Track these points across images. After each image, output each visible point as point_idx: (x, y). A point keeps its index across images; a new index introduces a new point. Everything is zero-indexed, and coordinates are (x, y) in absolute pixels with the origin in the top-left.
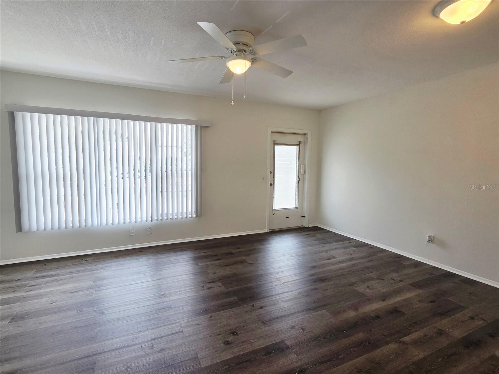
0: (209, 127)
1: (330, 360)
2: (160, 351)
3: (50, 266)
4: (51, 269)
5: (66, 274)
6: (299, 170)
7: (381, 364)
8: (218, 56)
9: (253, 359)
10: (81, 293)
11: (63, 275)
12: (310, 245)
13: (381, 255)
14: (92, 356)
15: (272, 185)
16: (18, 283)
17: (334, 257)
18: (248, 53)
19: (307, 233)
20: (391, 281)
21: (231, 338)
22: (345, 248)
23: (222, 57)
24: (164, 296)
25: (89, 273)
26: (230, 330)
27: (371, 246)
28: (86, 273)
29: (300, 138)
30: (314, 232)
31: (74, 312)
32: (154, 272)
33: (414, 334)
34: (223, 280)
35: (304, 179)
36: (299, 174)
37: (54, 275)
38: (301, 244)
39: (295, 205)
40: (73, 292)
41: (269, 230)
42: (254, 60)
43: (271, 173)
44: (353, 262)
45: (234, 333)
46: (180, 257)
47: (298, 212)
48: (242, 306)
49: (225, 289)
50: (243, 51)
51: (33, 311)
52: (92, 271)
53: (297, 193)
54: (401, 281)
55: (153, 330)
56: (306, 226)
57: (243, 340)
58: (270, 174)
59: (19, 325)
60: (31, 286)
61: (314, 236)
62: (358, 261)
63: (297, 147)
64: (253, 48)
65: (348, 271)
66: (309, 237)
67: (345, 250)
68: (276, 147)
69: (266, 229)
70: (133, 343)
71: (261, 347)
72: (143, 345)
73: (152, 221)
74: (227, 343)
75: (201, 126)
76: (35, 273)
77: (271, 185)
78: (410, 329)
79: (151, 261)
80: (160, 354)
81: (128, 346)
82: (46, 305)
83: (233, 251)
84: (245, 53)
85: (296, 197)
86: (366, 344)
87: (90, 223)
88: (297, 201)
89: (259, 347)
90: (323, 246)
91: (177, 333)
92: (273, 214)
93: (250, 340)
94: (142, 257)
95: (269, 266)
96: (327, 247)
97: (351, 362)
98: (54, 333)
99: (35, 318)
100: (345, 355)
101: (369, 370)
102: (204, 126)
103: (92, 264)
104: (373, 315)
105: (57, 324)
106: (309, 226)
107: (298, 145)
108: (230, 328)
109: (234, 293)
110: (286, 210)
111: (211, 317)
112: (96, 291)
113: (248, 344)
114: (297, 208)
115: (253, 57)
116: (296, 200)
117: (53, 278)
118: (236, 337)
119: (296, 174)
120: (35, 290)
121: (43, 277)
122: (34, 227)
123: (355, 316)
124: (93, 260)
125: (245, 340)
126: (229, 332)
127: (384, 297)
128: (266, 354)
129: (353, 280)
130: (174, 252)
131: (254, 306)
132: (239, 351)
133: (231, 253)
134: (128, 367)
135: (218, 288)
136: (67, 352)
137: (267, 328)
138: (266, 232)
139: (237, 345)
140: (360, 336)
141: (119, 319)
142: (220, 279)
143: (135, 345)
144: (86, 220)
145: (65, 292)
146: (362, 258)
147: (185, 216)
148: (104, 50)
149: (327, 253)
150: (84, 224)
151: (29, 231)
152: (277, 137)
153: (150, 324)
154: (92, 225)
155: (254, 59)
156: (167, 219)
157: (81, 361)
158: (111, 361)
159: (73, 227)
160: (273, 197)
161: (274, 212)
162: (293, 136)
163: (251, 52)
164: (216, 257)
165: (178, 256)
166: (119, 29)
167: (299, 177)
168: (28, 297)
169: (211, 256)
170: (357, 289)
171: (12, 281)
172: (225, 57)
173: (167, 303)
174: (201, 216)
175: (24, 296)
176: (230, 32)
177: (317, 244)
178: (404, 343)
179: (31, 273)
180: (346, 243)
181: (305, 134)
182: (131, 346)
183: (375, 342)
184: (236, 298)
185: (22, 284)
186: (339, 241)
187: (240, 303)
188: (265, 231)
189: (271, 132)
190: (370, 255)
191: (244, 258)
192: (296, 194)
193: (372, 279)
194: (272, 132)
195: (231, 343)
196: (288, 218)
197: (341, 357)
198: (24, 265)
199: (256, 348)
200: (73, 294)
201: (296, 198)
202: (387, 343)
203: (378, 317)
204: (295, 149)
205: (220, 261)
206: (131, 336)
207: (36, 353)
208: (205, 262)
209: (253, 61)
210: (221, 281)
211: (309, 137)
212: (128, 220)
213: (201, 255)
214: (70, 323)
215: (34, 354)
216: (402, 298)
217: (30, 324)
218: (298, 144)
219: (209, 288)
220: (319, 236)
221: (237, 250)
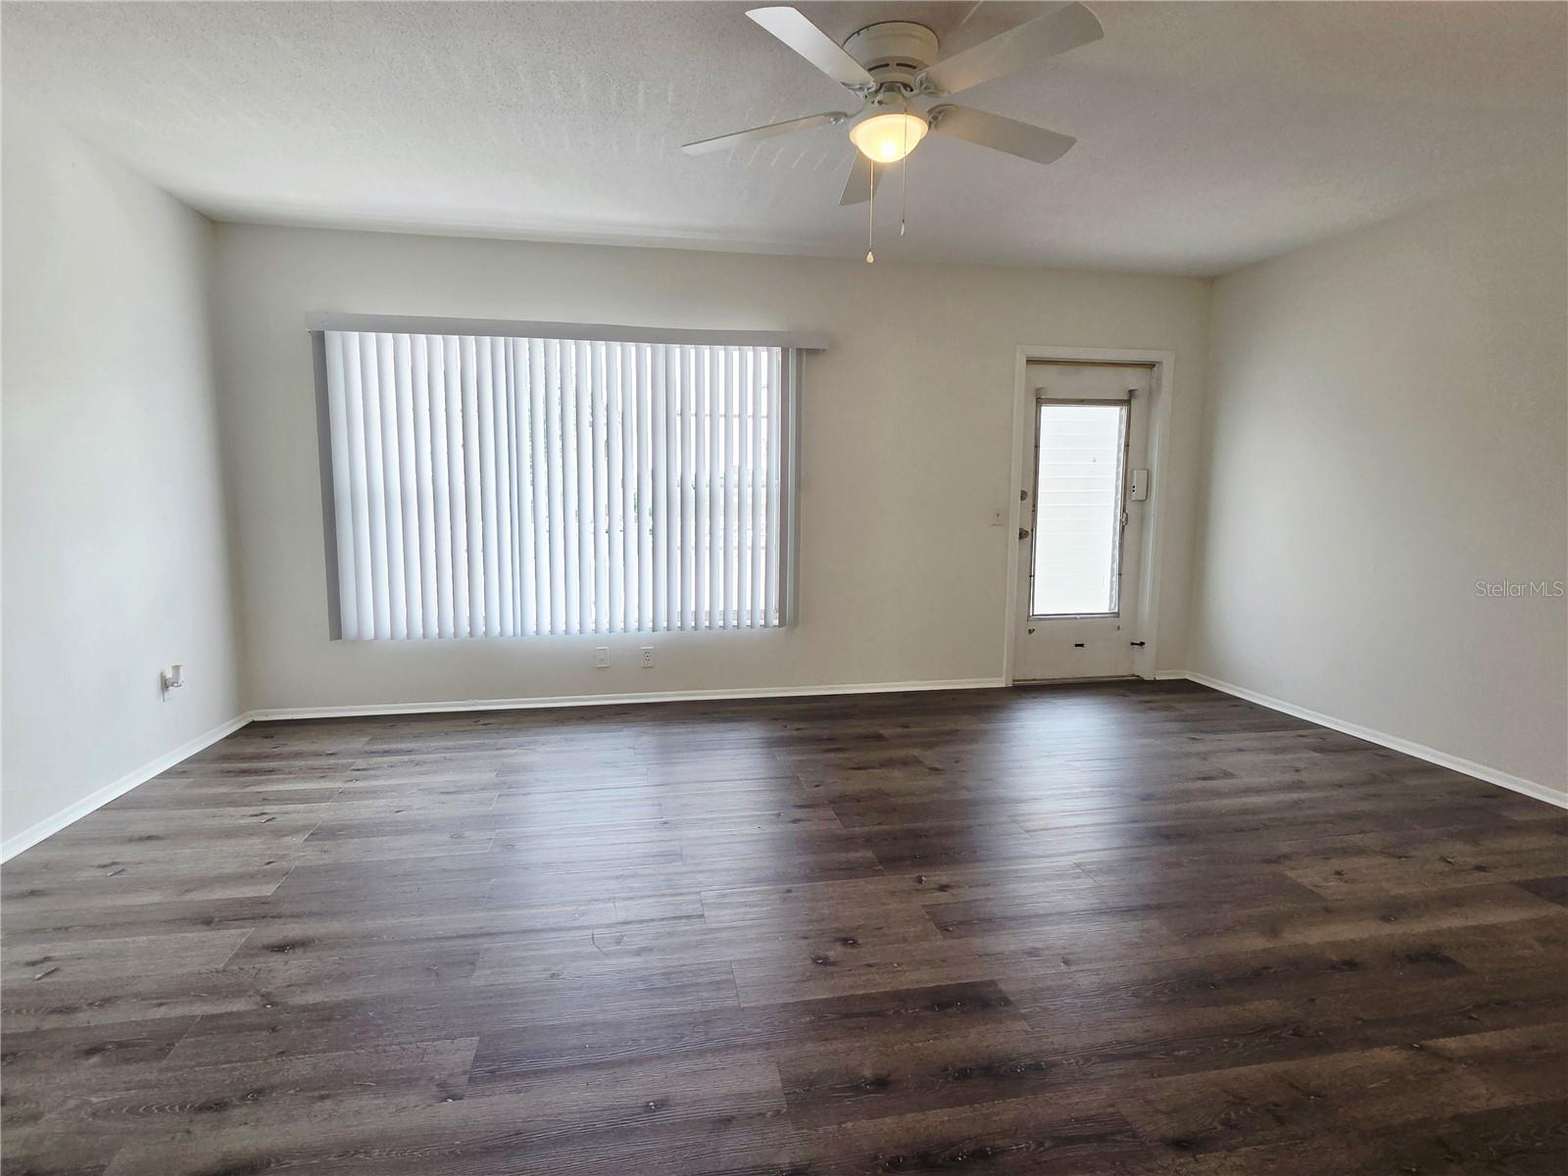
0: (824, 350)
1: (1139, 1056)
2: (639, 952)
3: (404, 729)
4: (402, 738)
5: (436, 750)
6: (1127, 488)
7: (1325, 1096)
8: (825, 115)
9: (892, 1012)
10: (467, 796)
11: (428, 753)
12: (1146, 733)
13: (1423, 781)
14: (474, 936)
15: (1026, 535)
16: (332, 761)
17: (1227, 775)
18: (916, 92)
19: (1147, 698)
20: (1440, 866)
21: (835, 952)
22: (1277, 751)
23: (837, 116)
24: (667, 826)
25: (487, 753)
26: (838, 930)
27: (1382, 752)
28: (480, 753)
29: (1133, 379)
30: (1170, 696)
31: (445, 838)
32: (649, 766)
33: (1487, 1034)
34: (843, 804)
35: (1142, 520)
36: (1128, 501)
37: (409, 752)
38: (1113, 727)
39: (1111, 603)
40: (447, 793)
41: (1014, 681)
42: (940, 112)
43: (1023, 495)
44: (1295, 796)
45: (848, 941)
46: (724, 735)
47: (1119, 628)
48: (884, 875)
49: (841, 827)
50: (902, 88)
51: (357, 822)
52: (498, 749)
53: (1116, 566)
54: (1480, 868)
55: (626, 902)
56: (1148, 676)
57: (871, 962)
58: (1022, 498)
59: (326, 848)
60: (358, 770)
61: (1167, 708)
62: (1322, 794)
63: (1121, 410)
64: (928, 73)
65: (1270, 819)
66: (1152, 709)
67: (1275, 757)
68: (1045, 409)
69: (1001, 676)
70: (576, 924)
71: (923, 985)
72: (596, 931)
73: (654, 630)
74: (824, 962)
75: (799, 351)
76: (368, 743)
77: (1023, 534)
78: (1475, 1016)
79: (644, 739)
80: (637, 959)
81: (560, 929)
82: (383, 815)
83: (886, 732)
84: (907, 94)
85: (1114, 579)
86: (1283, 1035)
87: (496, 628)
88: (1115, 593)
89: (917, 986)
90: (1194, 739)
91: (689, 917)
92: (1030, 632)
93: (891, 963)
94: (625, 727)
95: (991, 780)
96: (1209, 743)
97: (1213, 1074)
98: (395, 876)
99: (359, 838)
100: (1198, 1051)
101: (1276, 1105)
102: (807, 350)
103: (497, 733)
104: (1334, 958)
105: (404, 857)
106: (1157, 679)
107: (1127, 401)
108: (837, 925)
109: (869, 841)
110: (1076, 618)
111: (789, 891)
112: (499, 796)
113: (883, 973)
114: (1117, 615)
115: (932, 102)
116: (1111, 590)
117: (406, 758)
118: (854, 951)
119: (1116, 502)
120: (366, 778)
121: (386, 753)
122: (369, 631)
123: (1264, 950)
124: (502, 724)
125: (876, 961)
126: (833, 934)
127: (1392, 910)
128: (933, 1006)
129: (1284, 847)
130: (713, 721)
131: (920, 881)
132: (851, 987)
133: (879, 737)
134: (553, 976)
135: (825, 823)
136: (421, 919)
137: (949, 942)
138: (1004, 685)
139: (850, 970)
140: (1265, 1007)
141: (547, 865)
142: (831, 802)
143: (578, 928)
144: (486, 618)
145: (429, 791)
146: (1340, 786)
147: (749, 622)
148: (522, 140)
149: (1205, 759)
150: (481, 628)
151: (359, 640)
152: (1047, 377)
153: (622, 888)
154: (502, 633)
155: (938, 110)
156: (696, 628)
157: (447, 944)
158: (515, 954)
159: (455, 635)
160: (1031, 576)
161: (1032, 625)
162: (1108, 373)
163: (926, 88)
164: (830, 744)
165: (721, 732)
166: (551, 72)
167: (1124, 511)
168: (350, 793)
169: (818, 740)
170: (1290, 874)
171: (318, 755)
172: (846, 115)
173: (673, 843)
174: (795, 623)
175: (340, 790)
176: (858, 32)
177: (1173, 733)
178: (1437, 1054)
179: (359, 743)
180: (1285, 738)
181: (1151, 365)
182: (569, 929)
183: (1321, 1033)
184: (869, 854)
185: (337, 764)
186: (1259, 728)
187: (881, 867)
188: (1000, 682)
189: (1027, 361)
190: (1373, 780)
191: (916, 752)
192: (1112, 569)
193: (1361, 852)
194: (1030, 361)
195: (833, 964)
196: (1082, 645)
197: (1181, 1053)
198: (346, 723)
199: (906, 987)
200: (448, 797)
201: (1112, 583)
202: (1368, 1043)
203: (1351, 964)
204: (1114, 415)
205: (841, 755)
206: (570, 908)
207: (355, 911)
208: (797, 754)
209: (935, 118)
210: (832, 805)
211: (1167, 373)
212: (590, 626)
213: (786, 734)
214: (432, 859)
215: (350, 912)
216: (1471, 923)
217: (351, 851)
218: (1126, 398)
219: (796, 821)
220: (1190, 709)
221: (899, 730)
